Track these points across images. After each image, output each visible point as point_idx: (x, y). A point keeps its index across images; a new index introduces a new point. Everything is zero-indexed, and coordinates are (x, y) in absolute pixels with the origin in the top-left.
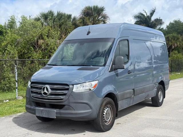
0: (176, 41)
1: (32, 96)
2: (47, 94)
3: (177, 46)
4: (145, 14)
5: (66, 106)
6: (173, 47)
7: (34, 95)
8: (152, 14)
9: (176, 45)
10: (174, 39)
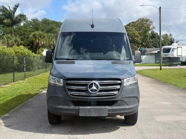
0: (42, 38)
1: (71, 95)
2: (97, 90)
3: (44, 44)
4: (8, 8)
5: (119, 102)
6: (40, 45)
7: (74, 93)
8: (15, 9)
9: (42, 43)
10: (41, 37)
